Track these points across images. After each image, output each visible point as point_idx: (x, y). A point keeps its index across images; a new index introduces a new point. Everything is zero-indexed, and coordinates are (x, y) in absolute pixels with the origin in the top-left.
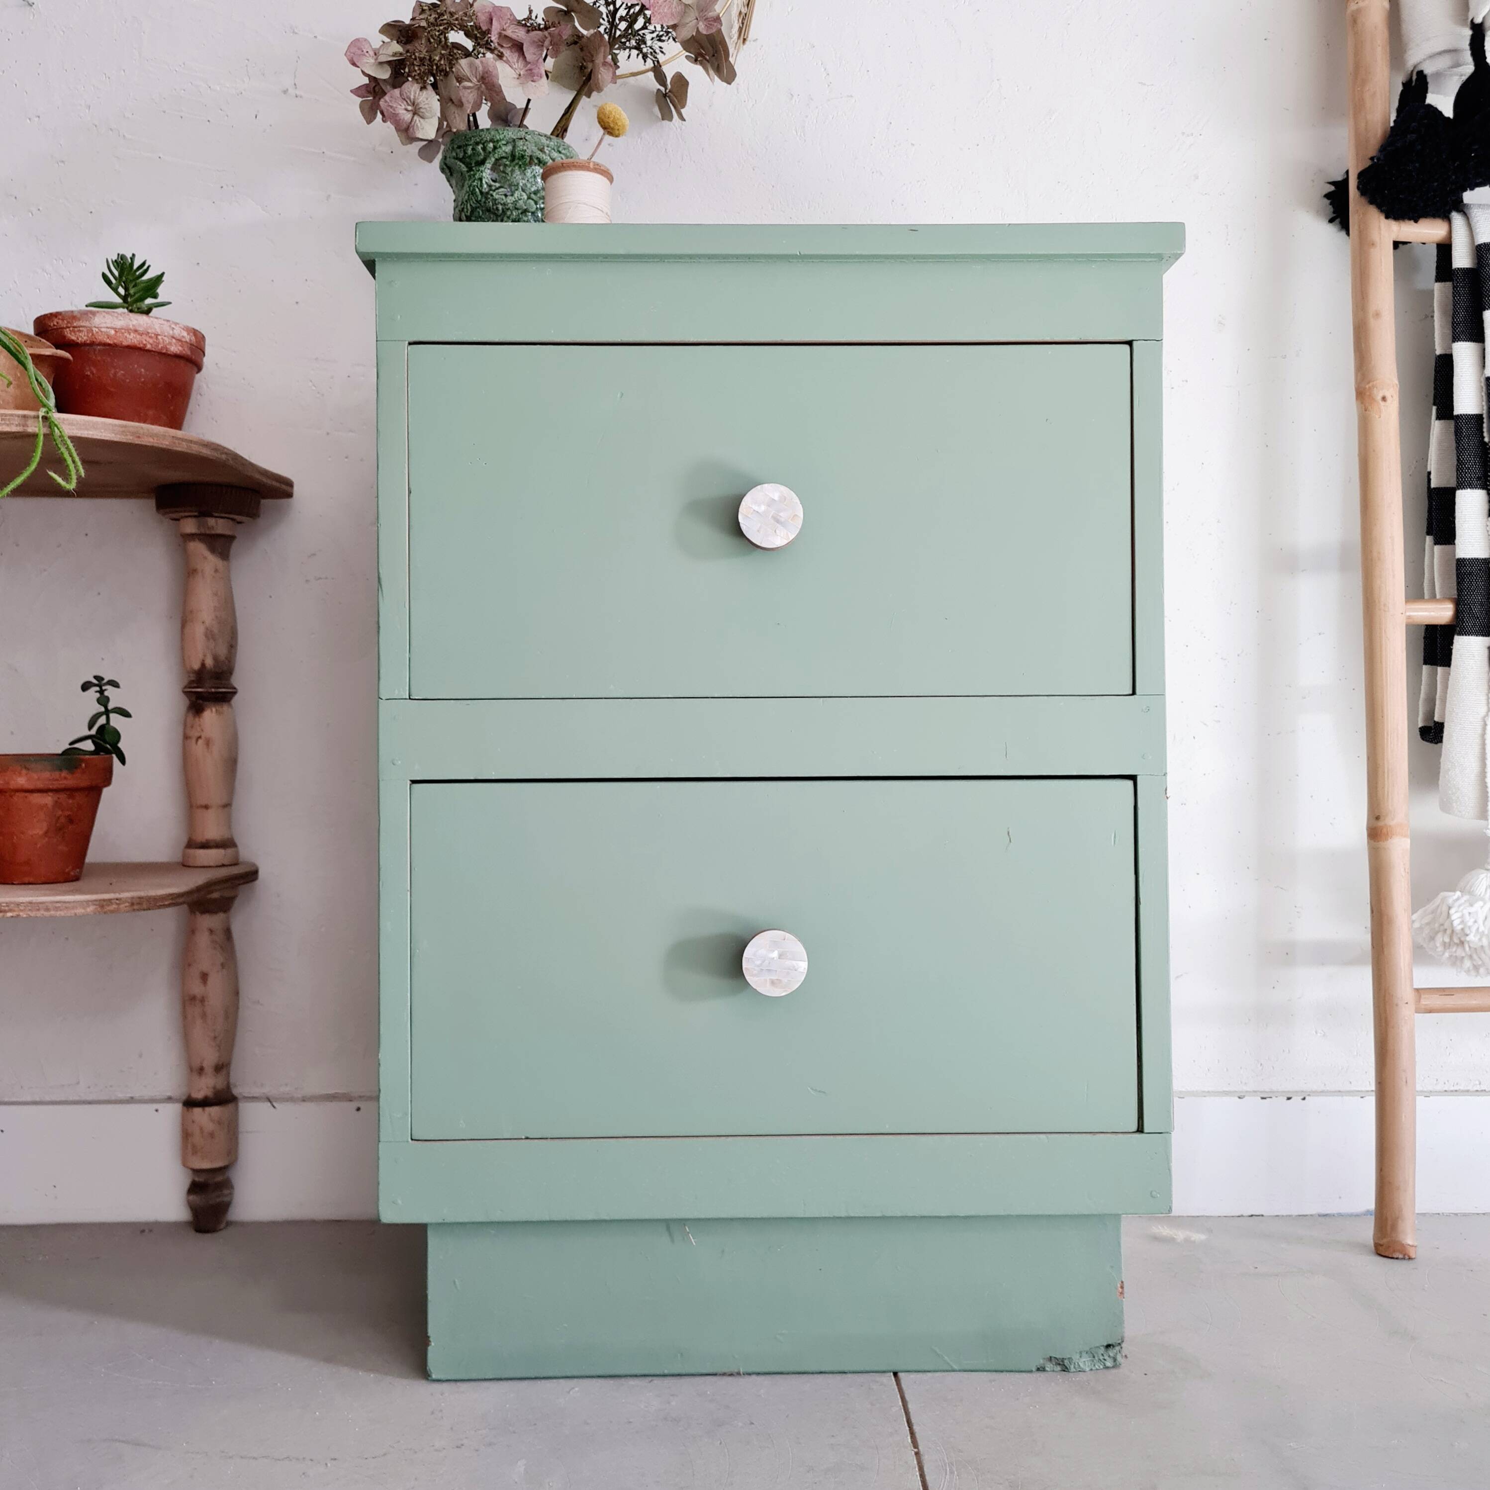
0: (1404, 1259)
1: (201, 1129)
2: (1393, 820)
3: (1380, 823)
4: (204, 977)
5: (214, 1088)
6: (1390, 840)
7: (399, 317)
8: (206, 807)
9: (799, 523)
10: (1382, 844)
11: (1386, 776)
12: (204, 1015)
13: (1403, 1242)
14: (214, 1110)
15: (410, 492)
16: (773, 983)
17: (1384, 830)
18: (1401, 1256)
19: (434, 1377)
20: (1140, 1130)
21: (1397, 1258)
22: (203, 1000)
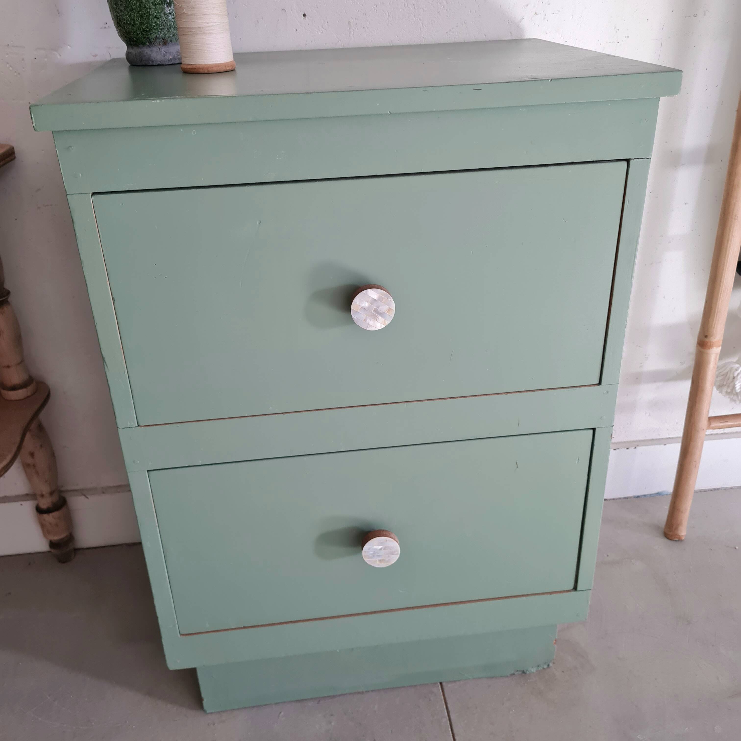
0: (679, 540)
1: (50, 524)
2: (715, 339)
3: (707, 340)
4: (32, 454)
5: (52, 502)
6: (711, 349)
7: (81, 175)
8: (8, 367)
9: (392, 314)
10: (706, 351)
11: (715, 315)
12: (37, 473)
13: (680, 535)
14: (55, 514)
15: (114, 300)
16: (380, 561)
17: (709, 344)
18: (677, 539)
19: (208, 712)
20: (575, 588)
21: (676, 540)
22: (34, 466)
